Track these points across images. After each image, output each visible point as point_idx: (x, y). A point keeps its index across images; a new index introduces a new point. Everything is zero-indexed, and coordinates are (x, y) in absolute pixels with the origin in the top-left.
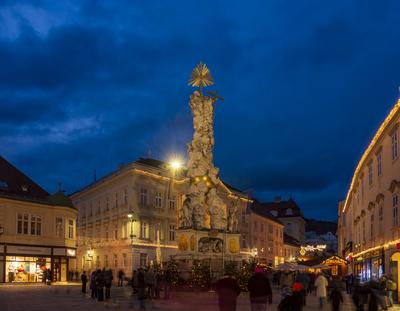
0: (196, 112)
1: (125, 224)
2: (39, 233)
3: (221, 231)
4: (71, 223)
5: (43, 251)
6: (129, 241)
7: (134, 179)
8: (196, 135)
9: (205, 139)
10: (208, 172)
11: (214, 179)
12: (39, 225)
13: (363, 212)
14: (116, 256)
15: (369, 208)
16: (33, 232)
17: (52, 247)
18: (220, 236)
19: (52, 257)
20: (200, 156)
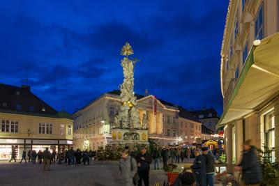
1: (102, 126)
2: (51, 133)
3: (138, 129)
4: (70, 126)
5: (54, 142)
6: (104, 135)
7: (106, 102)
8: (125, 80)
9: (129, 83)
10: (130, 99)
11: (133, 103)
12: (51, 128)
16: (47, 132)
17: (59, 140)
18: (137, 132)
19: (59, 145)
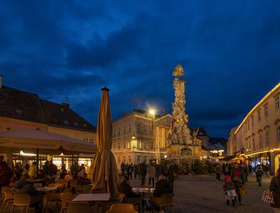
0: (176, 88)
1: (130, 141)
3: (190, 145)
6: (132, 150)
8: (176, 99)
9: (182, 101)
10: (183, 117)
11: (186, 120)
13: (253, 134)
14: (124, 157)
15: (259, 132)
18: (190, 147)
20: (179, 109)
